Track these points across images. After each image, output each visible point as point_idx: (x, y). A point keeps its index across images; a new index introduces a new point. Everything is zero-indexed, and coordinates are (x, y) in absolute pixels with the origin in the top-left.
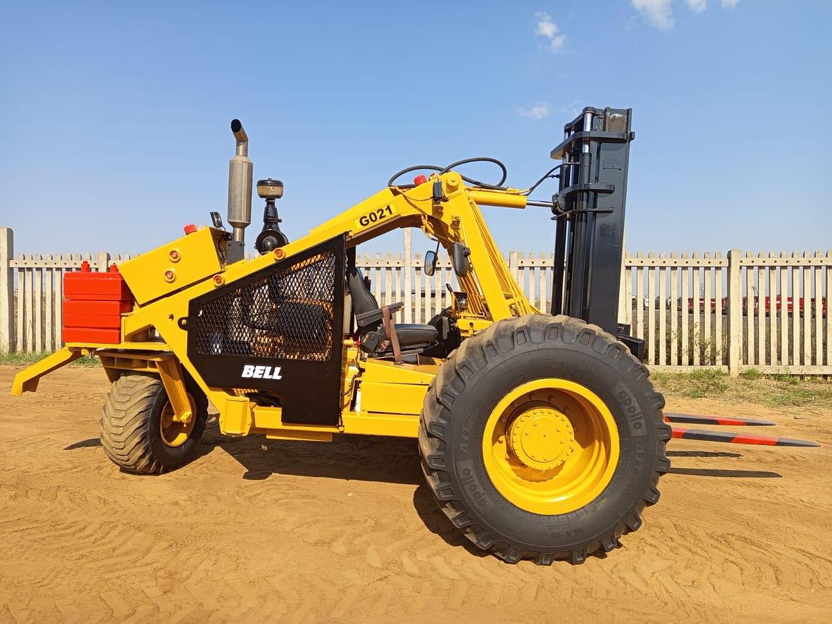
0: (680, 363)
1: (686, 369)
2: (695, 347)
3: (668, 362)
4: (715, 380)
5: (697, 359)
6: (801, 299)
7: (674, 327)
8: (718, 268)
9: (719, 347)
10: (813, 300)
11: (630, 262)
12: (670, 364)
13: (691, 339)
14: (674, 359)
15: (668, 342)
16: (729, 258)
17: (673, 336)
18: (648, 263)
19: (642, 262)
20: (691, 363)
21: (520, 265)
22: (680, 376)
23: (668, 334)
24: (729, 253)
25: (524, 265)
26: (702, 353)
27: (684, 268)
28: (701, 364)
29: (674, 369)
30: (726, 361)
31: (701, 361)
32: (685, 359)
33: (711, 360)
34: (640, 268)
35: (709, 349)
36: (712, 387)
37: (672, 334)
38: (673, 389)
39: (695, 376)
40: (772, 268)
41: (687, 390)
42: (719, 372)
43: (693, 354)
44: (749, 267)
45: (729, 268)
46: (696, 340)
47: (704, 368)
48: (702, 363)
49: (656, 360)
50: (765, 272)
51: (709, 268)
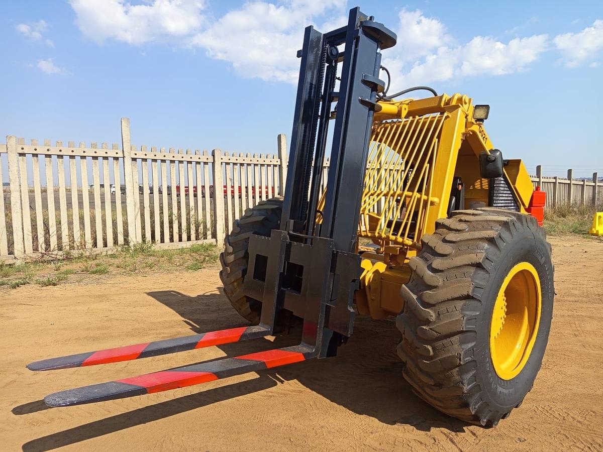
0: (180, 240)
1: (185, 244)
2: (192, 226)
3: (172, 240)
4: (209, 252)
5: (193, 236)
6: (239, 187)
7: (175, 211)
8: (206, 163)
9: (209, 225)
10: (247, 188)
11: (136, 154)
12: (173, 241)
13: (188, 220)
14: (176, 237)
15: (171, 223)
16: (214, 156)
17: (174, 218)
18: (150, 156)
19: (146, 155)
20: (189, 239)
21: (21, 151)
22: (182, 251)
23: (170, 215)
24: (213, 152)
25: (25, 151)
26: (197, 230)
27: (181, 162)
28: (196, 240)
29: (177, 245)
30: (214, 236)
31: (196, 236)
32: (184, 236)
33: (204, 235)
34: (145, 160)
35: (202, 227)
36: (207, 258)
37: (174, 216)
38: (178, 264)
39: (193, 250)
40: (242, 165)
41: (189, 263)
42: (211, 245)
43: (190, 232)
44: (227, 164)
45: (213, 163)
46: (192, 220)
47: (200, 242)
48: (197, 238)
49: (161, 239)
50: (237, 167)
51: (199, 163)
